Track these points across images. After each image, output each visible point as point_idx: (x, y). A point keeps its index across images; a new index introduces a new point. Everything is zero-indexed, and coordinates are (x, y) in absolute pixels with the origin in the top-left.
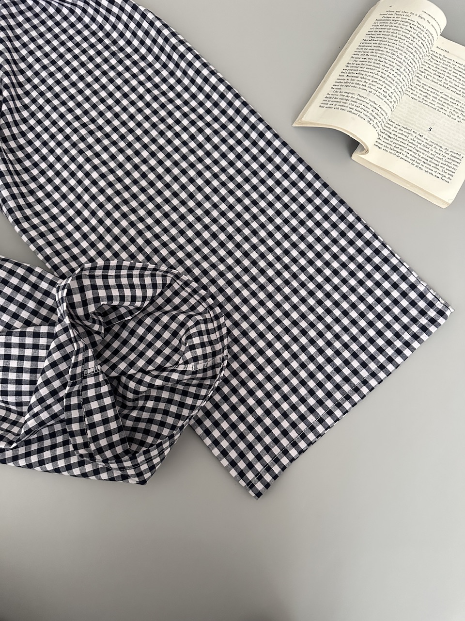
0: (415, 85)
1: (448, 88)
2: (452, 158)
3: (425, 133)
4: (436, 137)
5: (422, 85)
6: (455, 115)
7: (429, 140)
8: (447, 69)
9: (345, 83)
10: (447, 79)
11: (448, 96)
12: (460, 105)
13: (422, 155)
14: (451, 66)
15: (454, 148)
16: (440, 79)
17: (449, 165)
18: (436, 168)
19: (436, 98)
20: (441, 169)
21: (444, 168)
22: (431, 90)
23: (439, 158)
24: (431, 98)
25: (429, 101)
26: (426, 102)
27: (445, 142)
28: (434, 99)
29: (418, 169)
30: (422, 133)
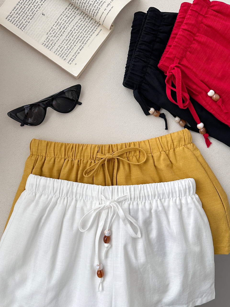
0: (75, 11)
1: (71, 30)
2: (23, 24)
3: (41, 11)
4: (38, 17)
5: (75, 15)
6: (52, 31)
7: (36, 13)
8: (85, 32)
10: (78, 31)
11: (65, 30)
12: (59, 36)
13: (27, 6)
14: (87, 35)
15: (29, 27)
16: (78, 27)
17: (18, 21)
18: (17, 13)
19: (65, 22)
20: (16, 16)
21: (16, 18)
22: (71, 20)
23: (24, 16)
24: (65, 19)
25: (63, 17)
26: (63, 15)
27: (34, 22)
28: (64, 21)
29: (18, 3)
30: (41, 9)
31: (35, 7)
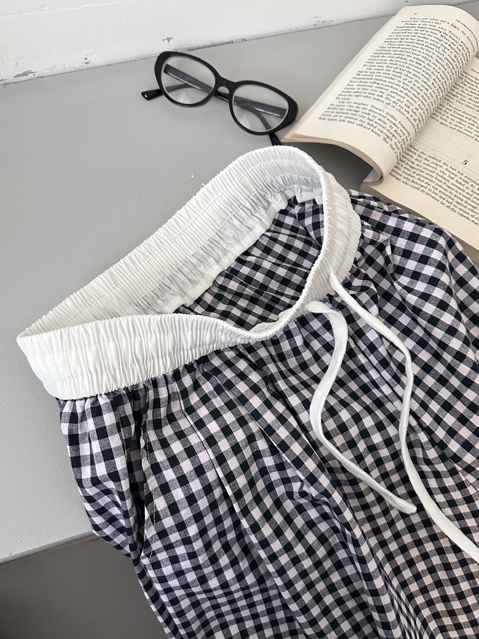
0: (444, 109)
3: (458, 165)
4: (473, 172)
5: (453, 110)
7: (465, 175)
9: (354, 92)
18: (473, 211)
19: (473, 125)
22: (466, 115)
24: (467, 125)
25: (464, 128)
26: (460, 129)
29: (449, 210)
30: (454, 165)
31: (452, 176)
